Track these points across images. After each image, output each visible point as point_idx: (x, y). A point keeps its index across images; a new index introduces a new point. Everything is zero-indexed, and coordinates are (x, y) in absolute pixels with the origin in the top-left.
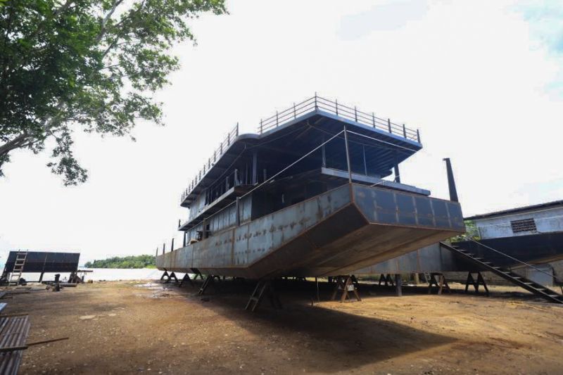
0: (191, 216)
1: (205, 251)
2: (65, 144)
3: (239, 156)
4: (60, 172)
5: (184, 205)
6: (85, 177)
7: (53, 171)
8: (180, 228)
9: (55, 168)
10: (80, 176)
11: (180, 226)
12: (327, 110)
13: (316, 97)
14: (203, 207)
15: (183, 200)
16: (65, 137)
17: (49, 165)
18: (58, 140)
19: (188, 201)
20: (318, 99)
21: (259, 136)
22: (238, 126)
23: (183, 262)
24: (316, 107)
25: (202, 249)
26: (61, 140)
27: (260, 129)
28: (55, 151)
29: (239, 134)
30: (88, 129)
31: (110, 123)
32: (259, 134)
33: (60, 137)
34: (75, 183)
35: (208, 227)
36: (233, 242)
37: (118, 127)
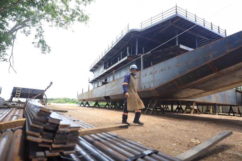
0: (95, 76)
1: (115, 87)
2: (40, 32)
3: (127, 43)
4: (38, 47)
5: (91, 70)
6: (50, 50)
7: (35, 47)
8: (90, 82)
9: (36, 44)
10: (47, 50)
11: (89, 81)
12: (182, 14)
13: (176, 7)
14: (102, 71)
15: (91, 68)
16: (40, 28)
17: (33, 43)
18: (37, 30)
19: (93, 69)
20: (177, 8)
21: (141, 30)
22: (128, 25)
23: (98, 95)
24: (176, 12)
25: (113, 86)
26: (39, 30)
27: (141, 27)
28: (36, 36)
29: (129, 29)
30: (51, 25)
31: (62, 22)
32: (141, 29)
33: (38, 29)
34: (45, 53)
35: (106, 80)
36: (140, 78)
37: (66, 25)
